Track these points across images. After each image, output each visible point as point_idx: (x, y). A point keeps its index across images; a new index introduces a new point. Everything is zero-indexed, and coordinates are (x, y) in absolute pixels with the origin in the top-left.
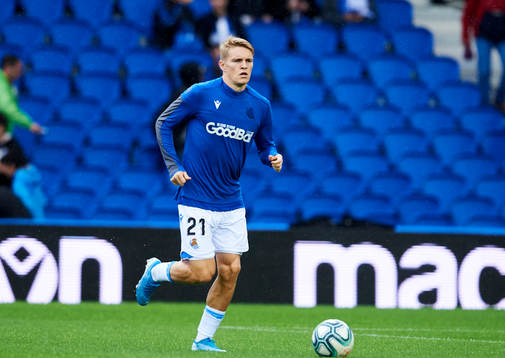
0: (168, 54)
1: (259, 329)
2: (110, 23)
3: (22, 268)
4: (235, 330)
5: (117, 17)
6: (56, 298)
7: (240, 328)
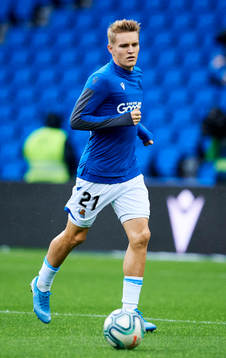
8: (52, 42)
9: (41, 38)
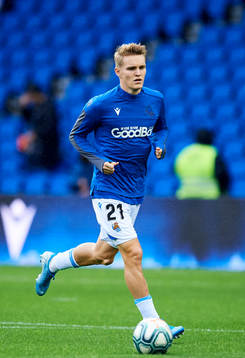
8: (202, 58)
9: (190, 55)
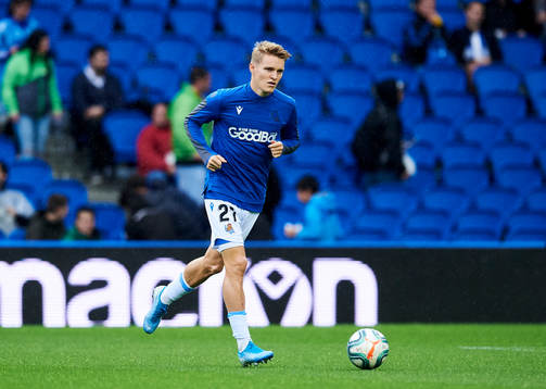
0: (420, 70)
1: (518, 350)
2: (362, 40)
3: (275, 292)
4: (493, 351)
5: (367, 34)
6: (310, 321)
7: (498, 349)
